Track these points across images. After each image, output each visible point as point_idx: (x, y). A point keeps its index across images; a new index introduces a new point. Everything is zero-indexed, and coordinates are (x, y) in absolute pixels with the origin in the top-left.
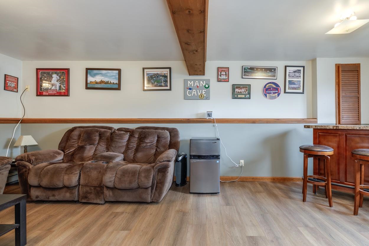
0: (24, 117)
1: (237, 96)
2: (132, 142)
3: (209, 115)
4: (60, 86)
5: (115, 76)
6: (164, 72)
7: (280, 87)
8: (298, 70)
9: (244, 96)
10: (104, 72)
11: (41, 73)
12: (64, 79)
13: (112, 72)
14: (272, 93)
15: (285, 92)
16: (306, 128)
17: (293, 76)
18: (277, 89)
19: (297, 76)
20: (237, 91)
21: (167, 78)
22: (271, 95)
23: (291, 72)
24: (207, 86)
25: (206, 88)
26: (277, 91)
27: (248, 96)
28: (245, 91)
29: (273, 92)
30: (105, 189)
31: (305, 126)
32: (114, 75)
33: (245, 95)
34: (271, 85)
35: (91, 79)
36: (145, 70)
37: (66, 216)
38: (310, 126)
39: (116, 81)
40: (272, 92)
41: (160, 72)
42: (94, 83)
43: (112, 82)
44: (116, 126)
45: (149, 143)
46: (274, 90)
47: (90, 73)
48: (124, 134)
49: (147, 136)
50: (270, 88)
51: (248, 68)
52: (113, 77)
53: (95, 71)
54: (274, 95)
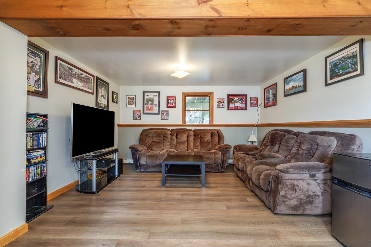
0: (258, 123)
2: (295, 147)
4: (273, 98)
5: (302, 78)
6: (352, 51)
10: (294, 77)
11: (266, 90)
13: (300, 75)
21: (357, 58)
30: (250, 179)
32: (301, 77)
35: (287, 87)
36: (328, 59)
39: (301, 84)
41: (346, 53)
42: (289, 90)
43: (299, 85)
45: (306, 150)
47: (286, 82)
48: (291, 138)
52: (300, 80)
53: (289, 79)
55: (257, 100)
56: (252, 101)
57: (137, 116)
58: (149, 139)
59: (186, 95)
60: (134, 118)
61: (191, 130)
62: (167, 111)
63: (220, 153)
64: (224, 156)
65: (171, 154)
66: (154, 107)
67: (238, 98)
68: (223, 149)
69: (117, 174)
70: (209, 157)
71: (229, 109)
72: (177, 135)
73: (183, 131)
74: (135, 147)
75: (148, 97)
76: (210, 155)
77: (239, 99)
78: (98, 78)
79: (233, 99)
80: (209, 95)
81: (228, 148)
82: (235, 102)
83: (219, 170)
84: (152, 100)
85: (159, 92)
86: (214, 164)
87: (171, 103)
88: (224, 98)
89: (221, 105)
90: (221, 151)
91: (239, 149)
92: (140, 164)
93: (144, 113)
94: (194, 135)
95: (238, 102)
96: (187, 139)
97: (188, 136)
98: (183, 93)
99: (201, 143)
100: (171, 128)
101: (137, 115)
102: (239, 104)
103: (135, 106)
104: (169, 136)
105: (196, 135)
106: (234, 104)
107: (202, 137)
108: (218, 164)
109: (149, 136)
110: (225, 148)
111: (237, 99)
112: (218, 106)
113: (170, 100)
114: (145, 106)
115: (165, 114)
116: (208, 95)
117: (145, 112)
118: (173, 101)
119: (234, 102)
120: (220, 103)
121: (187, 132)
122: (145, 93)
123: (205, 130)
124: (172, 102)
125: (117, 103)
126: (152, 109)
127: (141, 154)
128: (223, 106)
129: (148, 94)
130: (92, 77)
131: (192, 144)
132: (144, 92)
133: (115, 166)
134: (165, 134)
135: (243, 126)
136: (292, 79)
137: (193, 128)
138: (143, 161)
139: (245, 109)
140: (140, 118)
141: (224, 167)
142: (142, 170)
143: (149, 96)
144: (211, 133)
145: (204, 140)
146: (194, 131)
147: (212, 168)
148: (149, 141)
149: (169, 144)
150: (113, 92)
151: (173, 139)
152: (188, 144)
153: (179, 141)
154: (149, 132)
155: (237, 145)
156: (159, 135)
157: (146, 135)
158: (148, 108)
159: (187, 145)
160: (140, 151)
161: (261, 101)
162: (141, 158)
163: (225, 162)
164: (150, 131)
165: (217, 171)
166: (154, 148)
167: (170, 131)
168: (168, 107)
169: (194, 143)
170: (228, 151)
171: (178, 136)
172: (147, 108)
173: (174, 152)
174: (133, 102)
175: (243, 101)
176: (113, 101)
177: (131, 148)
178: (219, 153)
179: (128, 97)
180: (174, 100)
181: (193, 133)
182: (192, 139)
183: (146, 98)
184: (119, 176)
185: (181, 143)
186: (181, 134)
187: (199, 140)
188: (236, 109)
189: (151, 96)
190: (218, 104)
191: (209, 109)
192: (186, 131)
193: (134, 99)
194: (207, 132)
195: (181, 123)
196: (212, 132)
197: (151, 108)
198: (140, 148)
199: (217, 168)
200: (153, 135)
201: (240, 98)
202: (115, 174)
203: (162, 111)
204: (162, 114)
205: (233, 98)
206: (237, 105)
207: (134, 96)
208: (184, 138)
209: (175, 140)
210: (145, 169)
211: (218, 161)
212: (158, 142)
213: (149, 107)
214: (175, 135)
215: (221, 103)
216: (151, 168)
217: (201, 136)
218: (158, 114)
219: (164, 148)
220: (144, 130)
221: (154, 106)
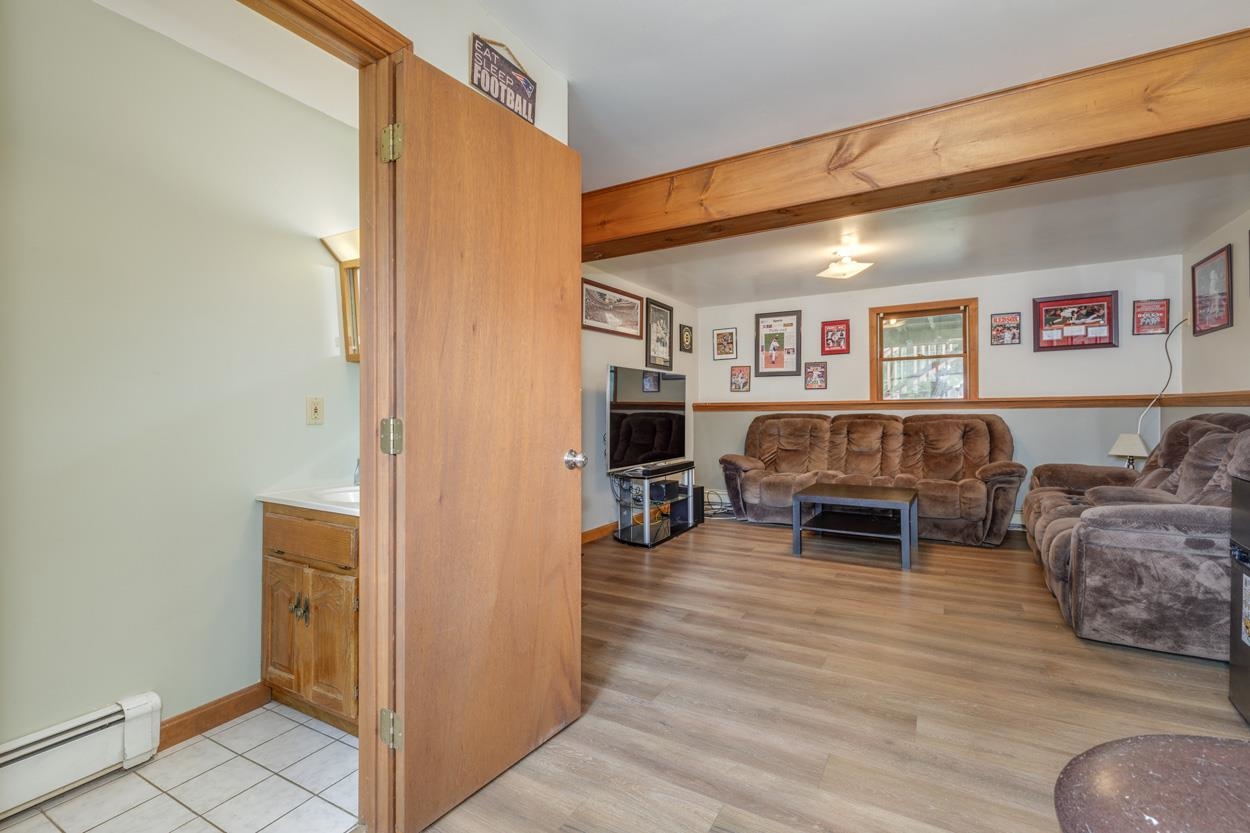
0: (1166, 392)
11: (1198, 274)
12: (1223, 278)
55: (1163, 309)
56: (1142, 313)
57: (741, 381)
58: (770, 441)
59: (882, 315)
60: (734, 387)
61: (895, 419)
62: (824, 365)
63: (983, 488)
64: (996, 498)
65: (826, 481)
66: (786, 356)
67: (1079, 308)
68: (994, 475)
69: (691, 521)
70: (941, 497)
71: (1039, 346)
72: (848, 432)
73: (869, 421)
74: (733, 460)
75: (767, 331)
76: (944, 492)
77: (1084, 312)
78: (650, 301)
79: (1055, 315)
80: (962, 308)
81: (1011, 474)
82: (1065, 322)
83: (978, 539)
84: (780, 338)
85: (798, 314)
86: (963, 521)
87: (833, 342)
89: (1008, 336)
90: (986, 483)
91: (1050, 478)
92: (744, 503)
93: (758, 374)
94: (906, 433)
95: (1077, 322)
96: (882, 442)
97: (884, 436)
98: (872, 310)
99: (927, 457)
100: (832, 414)
101: (740, 378)
102: (1083, 327)
103: (734, 356)
104: (827, 436)
105: (911, 433)
106: (1062, 329)
107: (931, 438)
108: (975, 519)
109: (771, 435)
110: (1000, 474)
111: (1073, 312)
112: (996, 339)
113: (830, 334)
114: (762, 356)
115: (816, 374)
116: (959, 308)
117: (762, 369)
118: (842, 335)
119: (1060, 323)
120: (1002, 330)
121: (881, 424)
122: (761, 320)
123: (945, 417)
124: (836, 338)
125: (690, 351)
126: (779, 361)
127: (747, 479)
128: (1013, 338)
129: (769, 321)
130: (638, 302)
131: (896, 459)
132: (758, 317)
133: (686, 500)
134: (814, 428)
137: (903, 414)
138: (752, 496)
139: (1111, 343)
140: (747, 387)
141: (1000, 530)
142: (750, 520)
143: (770, 326)
144: (963, 428)
145: (937, 449)
146: (906, 421)
147: (954, 532)
148: (770, 447)
149: (826, 456)
150: (682, 327)
151: (839, 444)
152: (884, 458)
153: (855, 448)
154: (772, 425)
155: (1046, 466)
156: (797, 433)
157: (764, 433)
158: (768, 358)
159: (878, 462)
160: (745, 471)
161: (1180, 312)
162: (747, 487)
163: (1002, 517)
164: (772, 421)
165: (970, 542)
166: (783, 466)
167: (830, 420)
168: (824, 353)
169: (905, 457)
170: (1010, 482)
171: (854, 436)
172: (766, 358)
173: (834, 477)
174: (731, 346)
175: (1098, 317)
176: (682, 348)
177: (723, 461)
178: (979, 488)
179: (718, 335)
180: (844, 333)
181: (900, 427)
182: (896, 443)
183: (763, 332)
184: (695, 526)
185: (861, 454)
186: (862, 429)
187: (920, 449)
188: (1068, 345)
189: (778, 326)
190: (994, 333)
191: (965, 352)
192: (877, 421)
193: (732, 339)
194: (951, 423)
195: (866, 398)
196: (966, 426)
197: (776, 358)
198: (745, 464)
199: (971, 530)
200: (781, 433)
201: (1086, 307)
202: (687, 520)
203: (808, 365)
204: (808, 375)
205: (1056, 310)
206: (1074, 331)
207: (733, 331)
208: (873, 439)
209: (845, 446)
210: (756, 516)
211: (971, 510)
212: (795, 451)
213: (771, 356)
214: (845, 431)
215: (1009, 329)
216: (772, 515)
217: (926, 437)
218: (797, 373)
219: (810, 467)
220: (757, 420)
221: (785, 353)
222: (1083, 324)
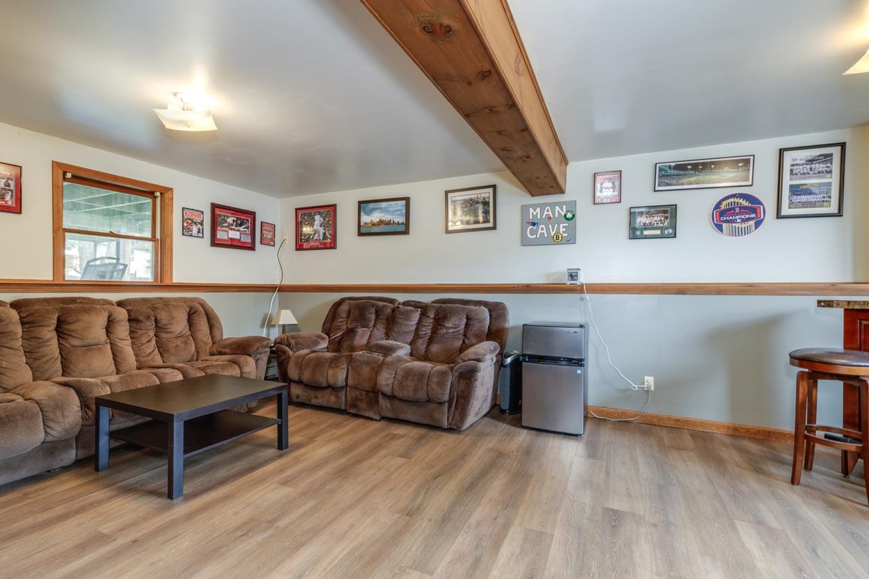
0: (282, 283)
1: (642, 233)
2: (425, 326)
3: (573, 276)
4: (325, 234)
5: (401, 210)
6: (483, 195)
7: (762, 204)
8: (820, 156)
9: (658, 232)
10: (384, 205)
11: (302, 214)
12: (329, 221)
13: (397, 204)
14: (738, 221)
15: (779, 216)
16: (823, 306)
17: (804, 174)
18: (754, 211)
19: (819, 172)
20: (640, 222)
21: (489, 206)
22: (734, 225)
23: (798, 162)
24: (569, 215)
25: (568, 219)
26: (754, 215)
27: (670, 231)
28: (661, 220)
29: (743, 217)
30: (380, 397)
31: (819, 302)
32: (399, 208)
33: (661, 228)
34: (736, 200)
35: (365, 219)
36: (450, 195)
37: (330, 426)
38: (832, 301)
39: (402, 220)
40: (737, 217)
41: (476, 196)
42: (370, 225)
43: (396, 221)
44: (401, 298)
45: (452, 328)
46: (746, 213)
47: (364, 208)
48: (412, 311)
49: (449, 315)
50: (734, 209)
51: (670, 167)
52: (398, 212)
53: (371, 206)
54: (743, 225)
55: (273, 230)
56: (266, 230)
59: (69, 175)
63: (253, 362)
64: (257, 367)
67: (237, 218)
68: (257, 349)
71: (215, 243)
72: (60, 323)
77: (239, 222)
79: (224, 219)
80: (156, 193)
81: (265, 345)
82: (229, 227)
88: (203, 213)
89: (195, 229)
90: (250, 356)
94: (131, 319)
95: (235, 228)
96: (108, 333)
97: (110, 325)
98: (53, 164)
99: (160, 343)
102: (238, 233)
105: (141, 318)
106: (228, 231)
107: (162, 322)
110: (260, 347)
111: (234, 220)
112: (186, 231)
116: (153, 192)
119: (226, 227)
120: (191, 224)
128: (199, 232)
131: (127, 349)
135: (253, 289)
136: (379, 206)
139: (252, 248)
144: (187, 311)
145: (171, 333)
146: (126, 305)
151: (47, 341)
152: (115, 349)
153: (75, 343)
159: (110, 356)
161: (282, 234)
169: (137, 346)
170: (266, 352)
175: (246, 228)
181: (120, 311)
182: (123, 330)
187: (151, 334)
188: (233, 245)
190: (185, 224)
191: (154, 237)
194: (172, 306)
195: (48, 276)
196: (189, 309)
201: (240, 219)
205: (225, 216)
206: (234, 235)
208: (96, 330)
214: (52, 322)
215: (195, 223)
217: (157, 321)
222: (239, 231)
